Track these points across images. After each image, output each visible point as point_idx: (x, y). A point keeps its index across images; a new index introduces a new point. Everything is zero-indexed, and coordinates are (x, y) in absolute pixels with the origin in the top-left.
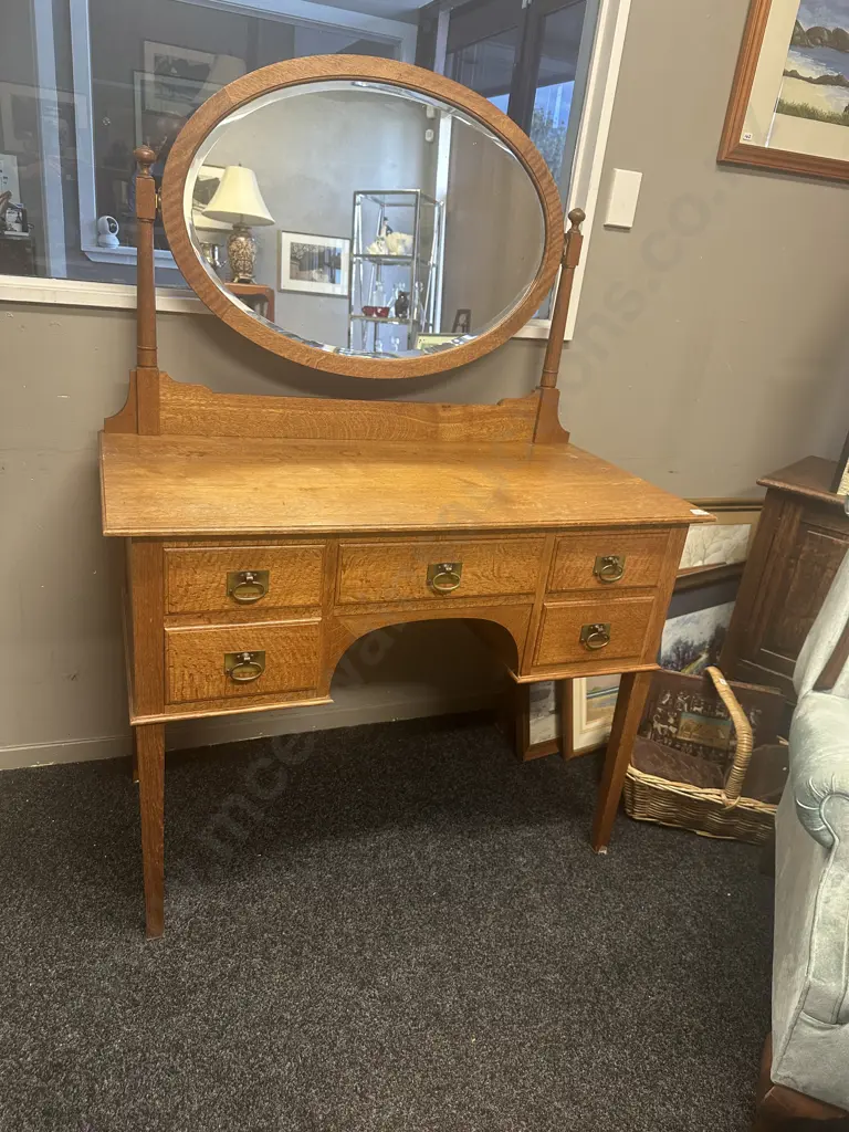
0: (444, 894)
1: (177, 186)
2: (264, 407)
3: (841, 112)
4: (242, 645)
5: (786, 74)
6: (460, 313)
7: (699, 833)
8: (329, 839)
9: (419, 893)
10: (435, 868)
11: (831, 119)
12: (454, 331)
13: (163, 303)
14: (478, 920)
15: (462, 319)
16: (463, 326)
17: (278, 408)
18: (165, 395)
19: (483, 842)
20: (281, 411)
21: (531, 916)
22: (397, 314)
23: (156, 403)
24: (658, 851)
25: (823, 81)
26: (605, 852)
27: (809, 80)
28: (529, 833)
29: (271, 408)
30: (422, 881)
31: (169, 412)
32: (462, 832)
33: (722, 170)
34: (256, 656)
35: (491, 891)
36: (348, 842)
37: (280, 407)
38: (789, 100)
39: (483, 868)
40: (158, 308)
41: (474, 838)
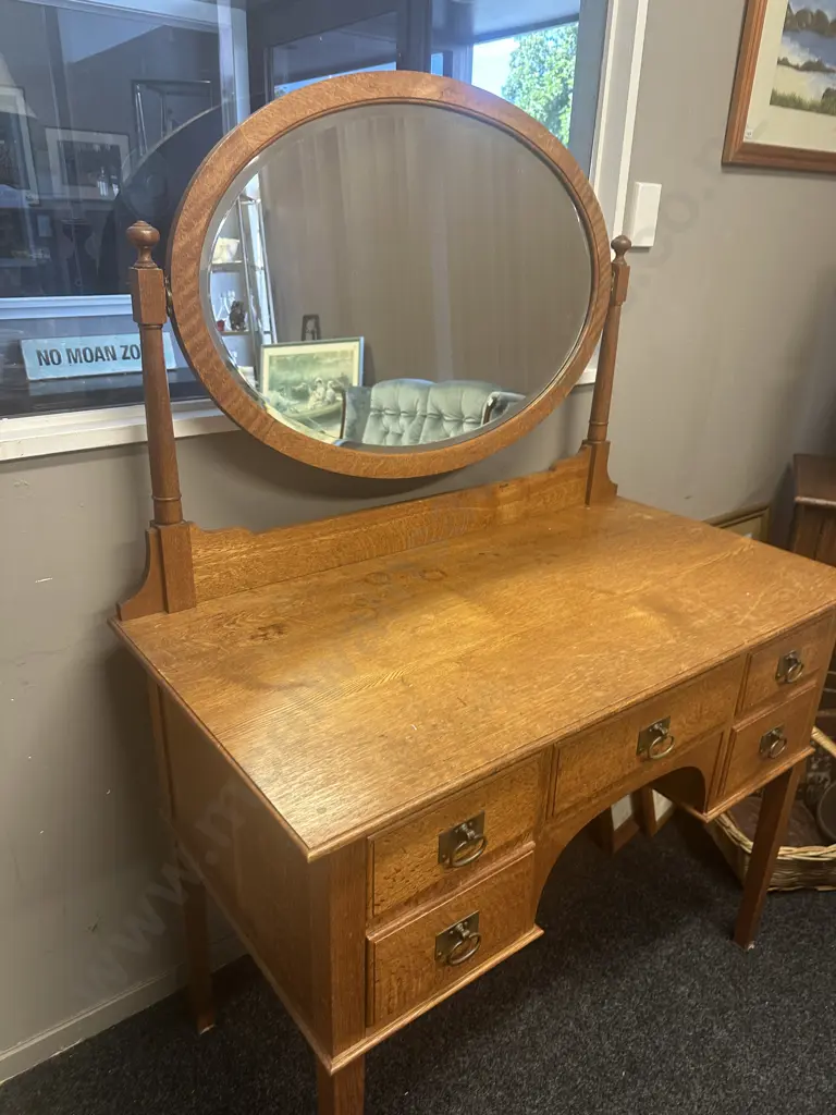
0: (632, 1070)
1: (191, 271)
2: (314, 537)
3: (819, 99)
4: (453, 916)
5: (779, 62)
6: (306, 319)
7: (820, 889)
8: (472, 1037)
9: (608, 1080)
10: (604, 1037)
11: (813, 108)
12: (303, 338)
13: (180, 427)
14: (687, 1093)
15: (311, 325)
16: (313, 333)
17: (330, 533)
18: (199, 553)
19: (632, 979)
20: (333, 536)
21: (734, 1065)
22: (233, 327)
23: (187, 564)
24: (797, 925)
25: (808, 67)
26: (752, 946)
27: (796, 68)
28: (668, 948)
29: (322, 535)
30: (602, 1060)
31: (203, 573)
32: (604, 975)
33: (727, 172)
34: (470, 923)
35: (676, 1047)
36: (493, 1033)
37: (331, 532)
38: (781, 91)
39: (653, 1018)
40: (176, 436)
41: (621, 977)
